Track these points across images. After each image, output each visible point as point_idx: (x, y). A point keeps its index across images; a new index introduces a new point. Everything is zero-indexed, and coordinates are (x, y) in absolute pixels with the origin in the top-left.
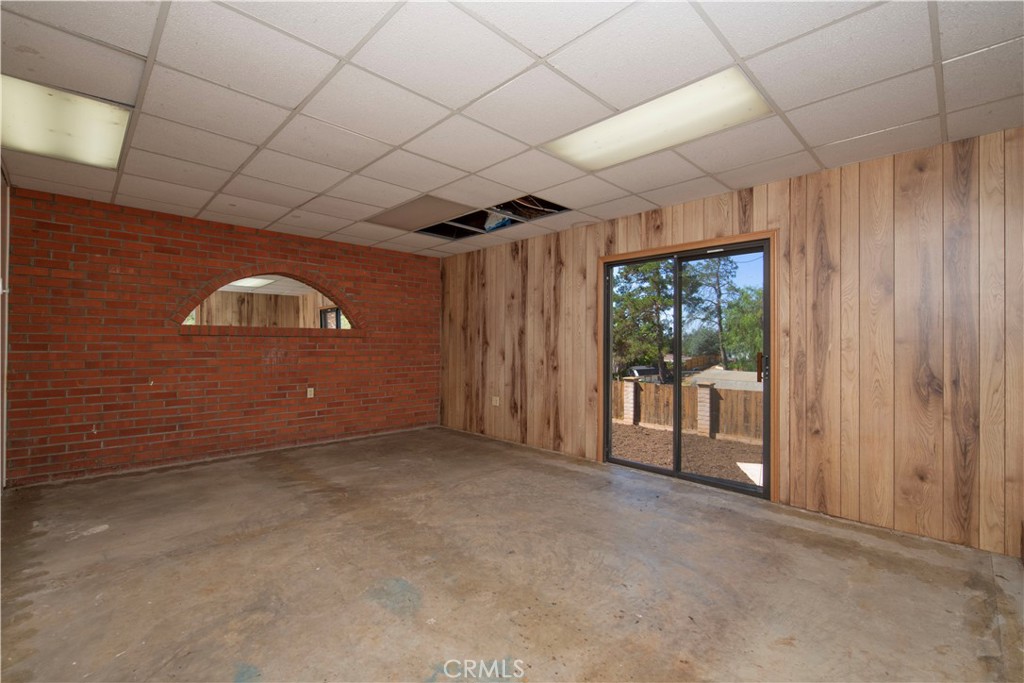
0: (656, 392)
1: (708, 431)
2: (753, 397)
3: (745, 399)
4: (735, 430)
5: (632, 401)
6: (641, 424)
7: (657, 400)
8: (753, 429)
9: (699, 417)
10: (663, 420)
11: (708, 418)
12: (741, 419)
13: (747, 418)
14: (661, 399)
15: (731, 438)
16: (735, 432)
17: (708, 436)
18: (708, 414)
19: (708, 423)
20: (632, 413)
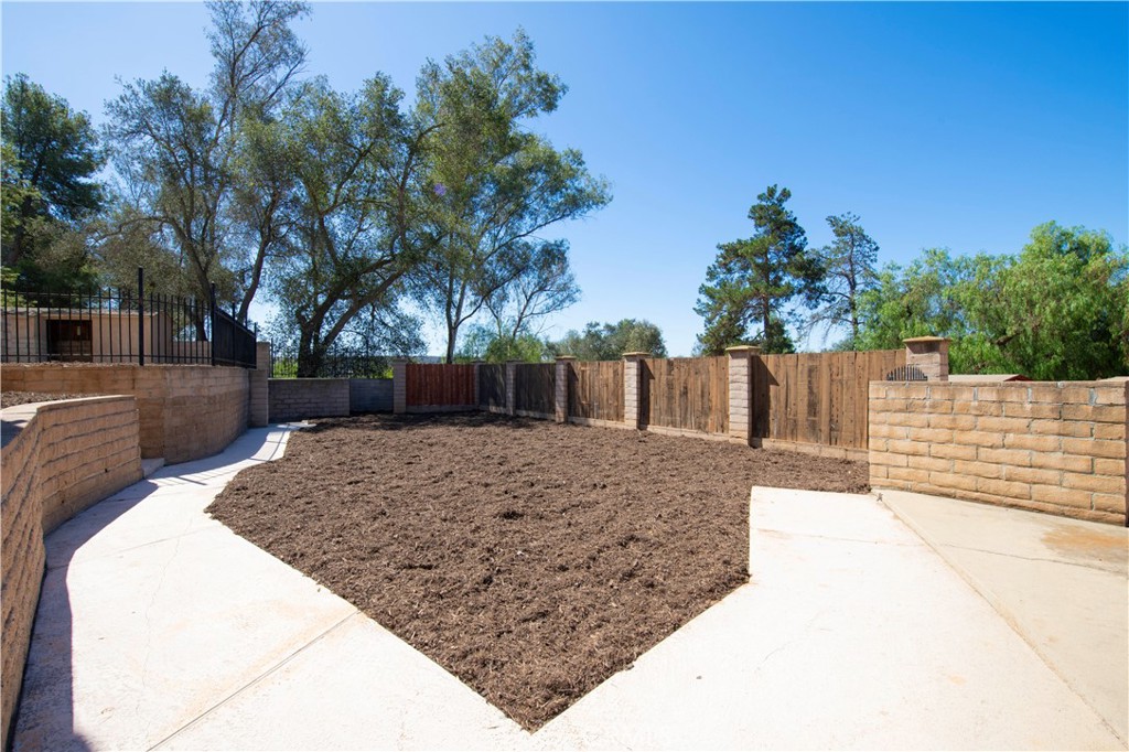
0: (669, 373)
1: (746, 434)
2: (825, 364)
3: (811, 371)
4: (791, 431)
5: (635, 391)
6: (650, 428)
7: (670, 386)
8: (825, 427)
9: (731, 410)
10: (678, 422)
11: (746, 411)
12: (803, 408)
13: (813, 408)
14: (676, 384)
15: (783, 445)
16: (794, 434)
17: (746, 443)
18: (746, 403)
19: (746, 419)
20: (635, 410)
